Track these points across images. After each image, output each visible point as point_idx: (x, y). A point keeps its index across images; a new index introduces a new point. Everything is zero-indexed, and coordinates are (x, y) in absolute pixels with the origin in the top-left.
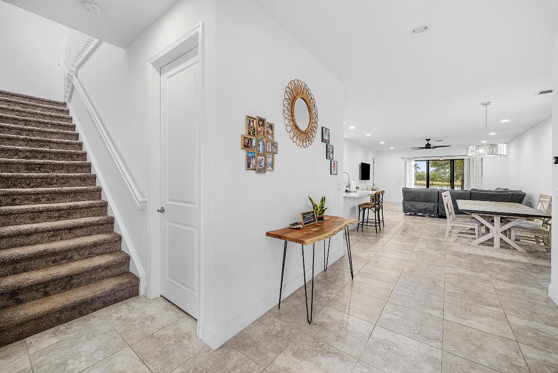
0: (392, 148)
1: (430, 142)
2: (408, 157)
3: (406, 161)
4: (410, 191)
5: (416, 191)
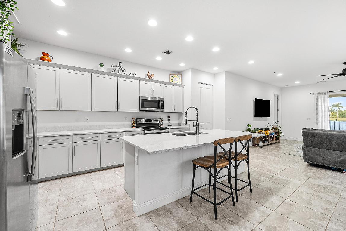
4: (314, 133)
5: (325, 134)
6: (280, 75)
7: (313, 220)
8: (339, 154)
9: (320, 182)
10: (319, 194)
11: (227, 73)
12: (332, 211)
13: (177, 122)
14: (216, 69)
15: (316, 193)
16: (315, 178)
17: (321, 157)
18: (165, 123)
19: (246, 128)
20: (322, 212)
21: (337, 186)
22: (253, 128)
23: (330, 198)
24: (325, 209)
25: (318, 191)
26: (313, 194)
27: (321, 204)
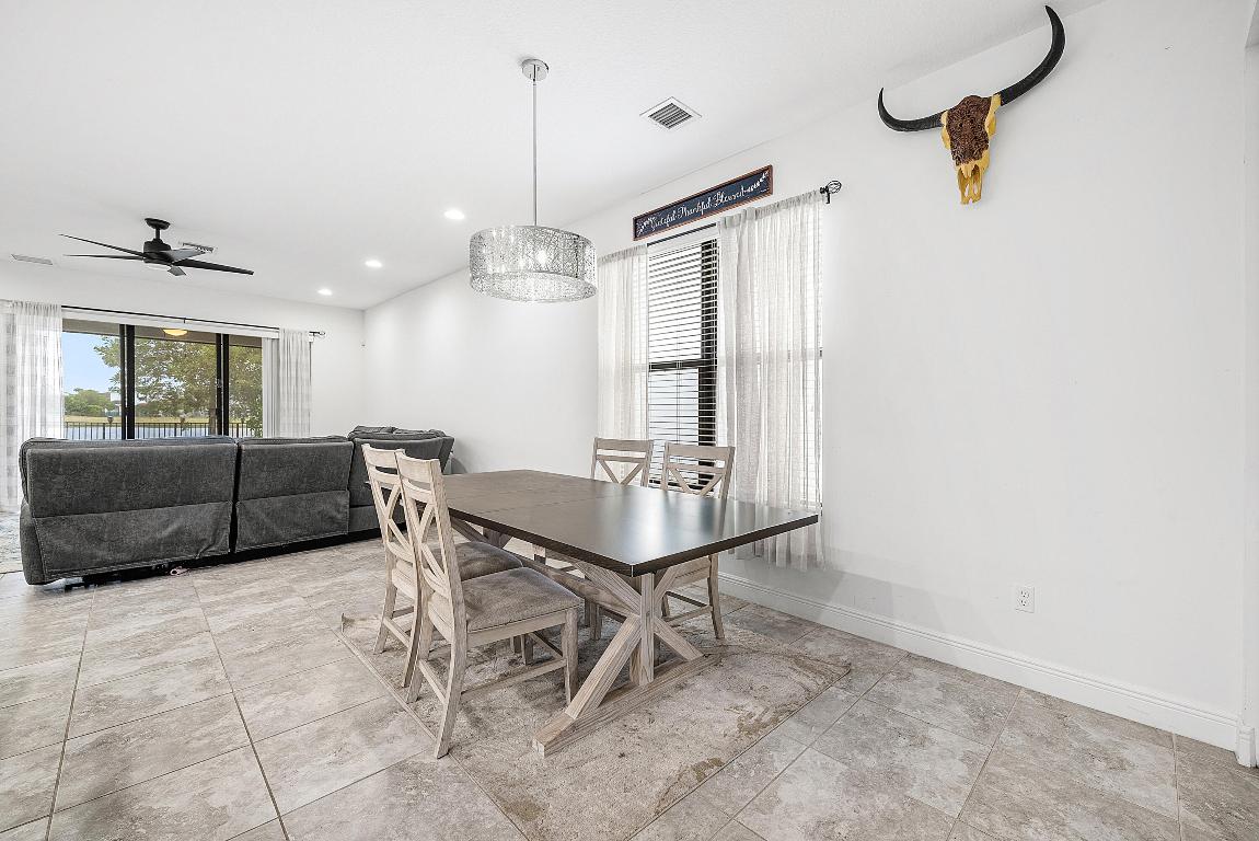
1: (165, 236)
7: (203, 731)
8: (165, 517)
9: (133, 626)
10: (157, 659)
12: (223, 677)
15: (145, 661)
16: (106, 625)
17: (104, 545)
20: (205, 695)
21: (184, 613)
23: (193, 650)
24: (205, 686)
25: (146, 653)
26: (145, 669)
27: (186, 678)
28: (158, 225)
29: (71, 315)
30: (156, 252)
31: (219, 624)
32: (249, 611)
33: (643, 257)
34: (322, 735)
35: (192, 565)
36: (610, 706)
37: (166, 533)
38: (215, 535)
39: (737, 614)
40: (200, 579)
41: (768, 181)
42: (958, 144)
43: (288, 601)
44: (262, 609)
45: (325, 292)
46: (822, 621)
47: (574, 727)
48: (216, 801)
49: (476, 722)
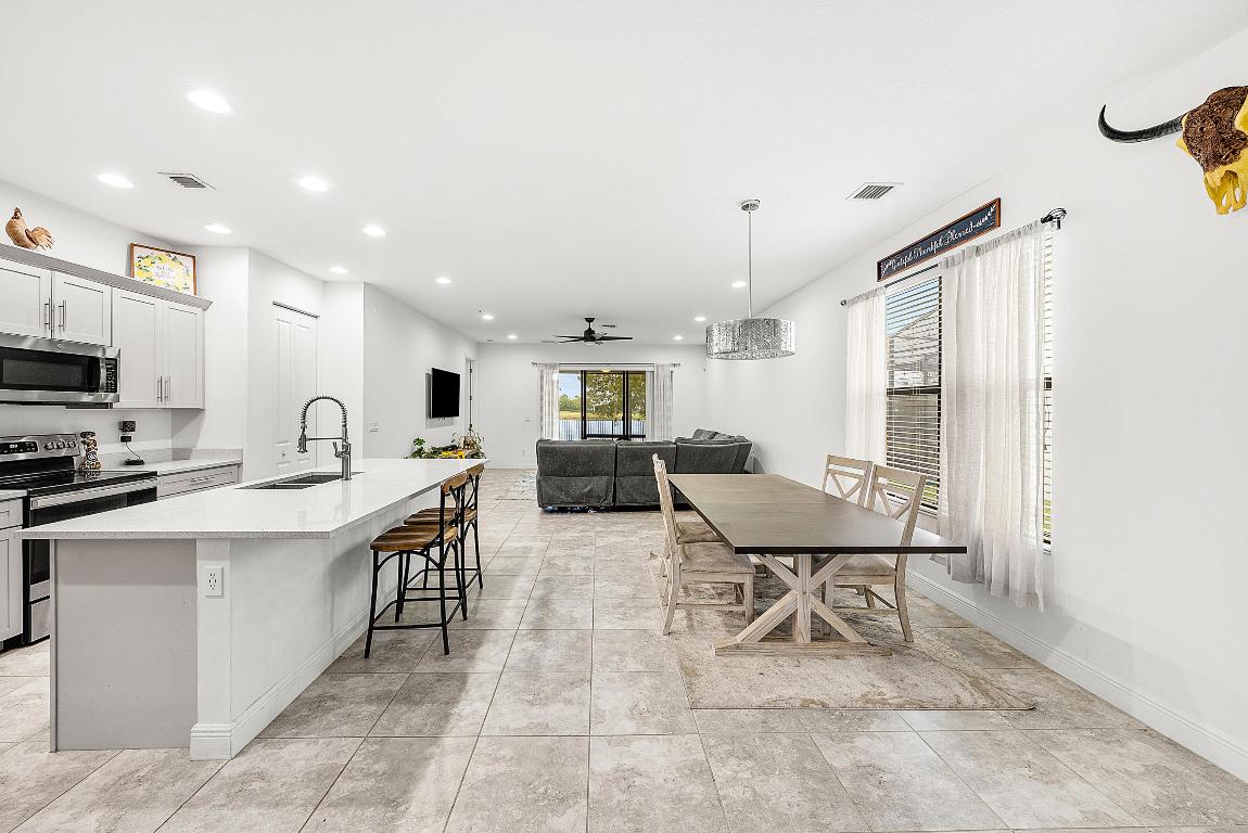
0: (512, 337)
1: (593, 326)
2: (546, 362)
3: (542, 371)
4: (554, 449)
5: (569, 448)
6: (488, 317)
8: (586, 482)
9: (568, 535)
10: (573, 552)
11: (369, 287)
12: (593, 567)
13: (167, 444)
14: (339, 270)
15: (568, 552)
17: (565, 493)
18: (109, 454)
19: (410, 447)
20: (584, 573)
21: (588, 533)
22: (427, 448)
23: (586, 552)
24: (586, 569)
25: (570, 548)
26: (567, 555)
27: (580, 564)
28: (590, 320)
29: (563, 368)
30: (589, 336)
31: (600, 542)
32: (613, 539)
33: (883, 298)
34: (621, 605)
35: (598, 510)
36: (767, 645)
37: (586, 490)
38: (607, 495)
39: (949, 631)
40: (599, 517)
41: (998, 212)
42: (1200, 151)
43: (632, 538)
44: (619, 540)
45: (678, 338)
46: (1048, 663)
47: (738, 647)
48: (575, 615)
49: (691, 627)
